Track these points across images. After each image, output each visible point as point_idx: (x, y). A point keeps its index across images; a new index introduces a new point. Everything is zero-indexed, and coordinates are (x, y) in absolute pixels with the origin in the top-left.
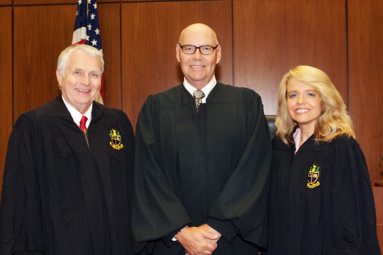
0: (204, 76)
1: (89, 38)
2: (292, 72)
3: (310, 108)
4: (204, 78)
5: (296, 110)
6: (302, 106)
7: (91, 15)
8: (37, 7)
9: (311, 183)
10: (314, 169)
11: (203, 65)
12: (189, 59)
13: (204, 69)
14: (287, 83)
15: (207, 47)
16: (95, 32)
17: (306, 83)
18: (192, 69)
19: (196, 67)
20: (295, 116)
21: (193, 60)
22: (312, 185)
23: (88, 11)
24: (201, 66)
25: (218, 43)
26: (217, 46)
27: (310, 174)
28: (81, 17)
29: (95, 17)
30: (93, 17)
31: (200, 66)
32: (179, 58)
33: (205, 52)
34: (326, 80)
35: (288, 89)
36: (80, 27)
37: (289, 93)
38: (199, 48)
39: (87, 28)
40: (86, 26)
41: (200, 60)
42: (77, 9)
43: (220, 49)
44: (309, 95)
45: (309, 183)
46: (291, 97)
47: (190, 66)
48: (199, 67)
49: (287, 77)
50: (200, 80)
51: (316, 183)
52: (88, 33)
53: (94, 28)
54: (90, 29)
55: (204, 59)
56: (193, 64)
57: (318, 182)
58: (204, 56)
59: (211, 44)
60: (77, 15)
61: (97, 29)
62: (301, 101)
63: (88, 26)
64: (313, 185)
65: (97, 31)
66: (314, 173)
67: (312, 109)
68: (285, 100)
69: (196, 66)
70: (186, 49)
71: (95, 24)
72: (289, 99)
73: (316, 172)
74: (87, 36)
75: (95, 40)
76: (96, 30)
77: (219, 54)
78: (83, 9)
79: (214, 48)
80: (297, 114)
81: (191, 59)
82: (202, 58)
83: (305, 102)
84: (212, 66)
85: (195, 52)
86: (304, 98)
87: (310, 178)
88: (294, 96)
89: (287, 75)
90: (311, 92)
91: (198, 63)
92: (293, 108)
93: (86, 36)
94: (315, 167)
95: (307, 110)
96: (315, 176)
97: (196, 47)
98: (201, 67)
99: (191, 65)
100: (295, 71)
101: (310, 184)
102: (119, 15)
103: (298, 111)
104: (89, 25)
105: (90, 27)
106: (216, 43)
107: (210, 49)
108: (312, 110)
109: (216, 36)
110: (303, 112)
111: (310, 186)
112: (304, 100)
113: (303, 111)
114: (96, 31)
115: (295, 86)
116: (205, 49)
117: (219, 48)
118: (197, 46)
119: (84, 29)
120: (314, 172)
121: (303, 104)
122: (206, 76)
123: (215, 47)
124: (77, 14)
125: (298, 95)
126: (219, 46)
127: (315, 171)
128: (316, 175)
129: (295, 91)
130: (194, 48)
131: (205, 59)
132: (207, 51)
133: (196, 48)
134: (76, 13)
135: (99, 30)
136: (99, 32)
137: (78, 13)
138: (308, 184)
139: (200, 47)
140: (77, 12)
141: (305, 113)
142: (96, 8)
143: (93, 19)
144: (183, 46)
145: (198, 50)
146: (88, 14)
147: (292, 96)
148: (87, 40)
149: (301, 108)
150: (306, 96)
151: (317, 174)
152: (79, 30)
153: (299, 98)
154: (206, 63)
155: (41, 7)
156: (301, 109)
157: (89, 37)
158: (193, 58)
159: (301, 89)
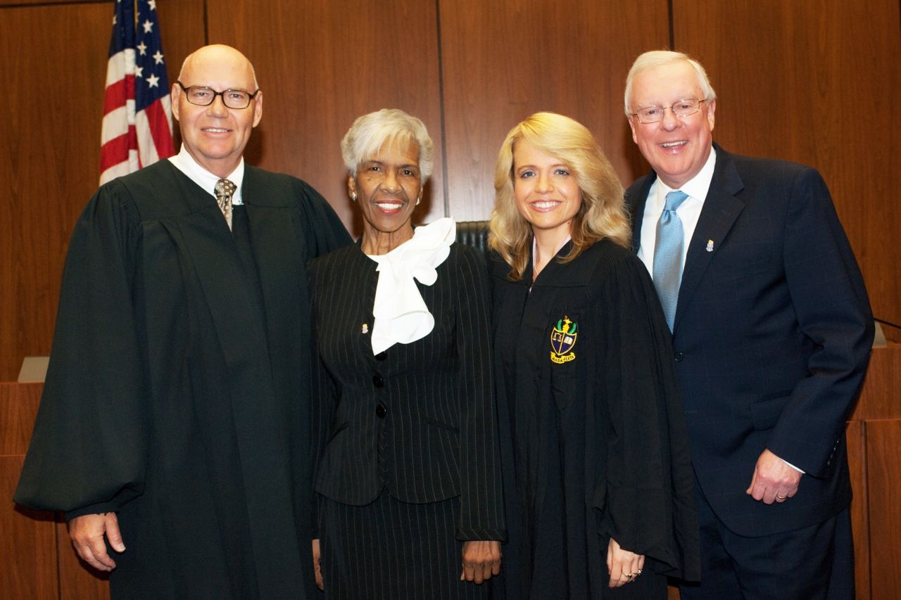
0: (228, 149)
1: (142, 72)
2: (522, 128)
3: (560, 198)
4: (229, 155)
5: (534, 202)
6: (546, 197)
7: (145, 22)
8: (27, 10)
9: (559, 354)
10: (566, 328)
11: (229, 129)
12: (200, 115)
13: (228, 137)
14: (513, 149)
15: (236, 93)
16: (155, 60)
17: (551, 153)
18: (206, 135)
19: (215, 130)
20: (532, 215)
21: (208, 116)
22: (559, 358)
23: (137, 14)
24: (225, 129)
25: (257, 87)
26: (256, 93)
27: (558, 336)
28: (122, 29)
29: (152, 27)
30: (148, 26)
31: (222, 129)
32: (177, 112)
33: (233, 102)
34: (590, 146)
35: (516, 160)
36: (122, 49)
37: (520, 169)
38: (222, 94)
39: (138, 51)
40: (134, 47)
41: (222, 117)
42: (113, 11)
43: (261, 98)
44: (558, 173)
45: (554, 352)
46: (523, 176)
47: (202, 129)
48: (219, 131)
49: (513, 137)
50: (221, 158)
51: (568, 354)
52: (140, 61)
53: (151, 51)
54: (142, 52)
55: (230, 116)
56: (208, 124)
57: (572, 354)
58: (230, 111)
59: (245, 88)
60: (116, 25)
61: (158, 53)
62: (543, 187)
63: (139, 47)
64: (563, 357)
65: (158, 57)
66: (566, 335)
67: (565, 199)
68: (509, 182)
69: (215, 128)
70: (195, 95)
71: (153, 42)
72: (519, 181)
73: (571, 334)
74: (137, 67)
75: (155, 76)
76: (155, 54)
77: (259, 108)
78: (127, 12)
79: (251, 97)
80: (535, 209)
81: (205, 114)
82: (226, 115)
83: (551, 189)
84: (245, 130)
85: (212, 101)
86: (549, 180)
87: (557, 344)
88: (529, 174)
89: (514, 132)
90: (562, 168)
91: (217, 123)
92: (527, 198)
93: (134, 69)
94: (568, 321)
95: (554, 204)
96: (569, 341)
97: (214, 92)
98: (223, 131)
99: (204, 126)
100: (530, 126)
101: (557, 356)
102: (201, 22)
103: (538, 205)
104: (140, 44)
105: (142, 48)
106: (254, 87)
107: (242, 97)
108: (565, 203)
109: (253, 72)
110: (547, 208)
111: (556, 358)
112: (549, 185)
113: (548, 205)
114: (155, 57)
115: (530, 156)
116: (232, 96)
117: (259, 97)
118: (218, 90)
119: (129, 54)
120: (566, 332)
121: (547, 192)
122: (233, 149)
123: (252, 93)
124: (114, 22)
125: (537, 172)
126: (259, 92)
127: (569, 332)
128: (571, 339)
129: (532, 167)
130: (212, 95)
131: (232, 115)
132: (236, 99)
133: (216, 94)
134: (112, 21)
135: (161, 53)
136: (163, 59)
137: (117, 19)
138: (553, 355)
139: (224, 92)
140: (114, 18)
141: (552, 209)
142: (154, 10)
143: (148, 32)
144: (188, 89)
145: (218, 98)
146: (137, 21)
147: (526, 175)
148: (138, 77)
149: (545, 200)
150: (552, 175)
151: (573, 337)
152: (119, 55)
153: (539, 181)
154: (234, 124)
155: (35, 9)
156: (545, 202)
157: (141, 69)
158: (209, 113)
159: (544, 162)
